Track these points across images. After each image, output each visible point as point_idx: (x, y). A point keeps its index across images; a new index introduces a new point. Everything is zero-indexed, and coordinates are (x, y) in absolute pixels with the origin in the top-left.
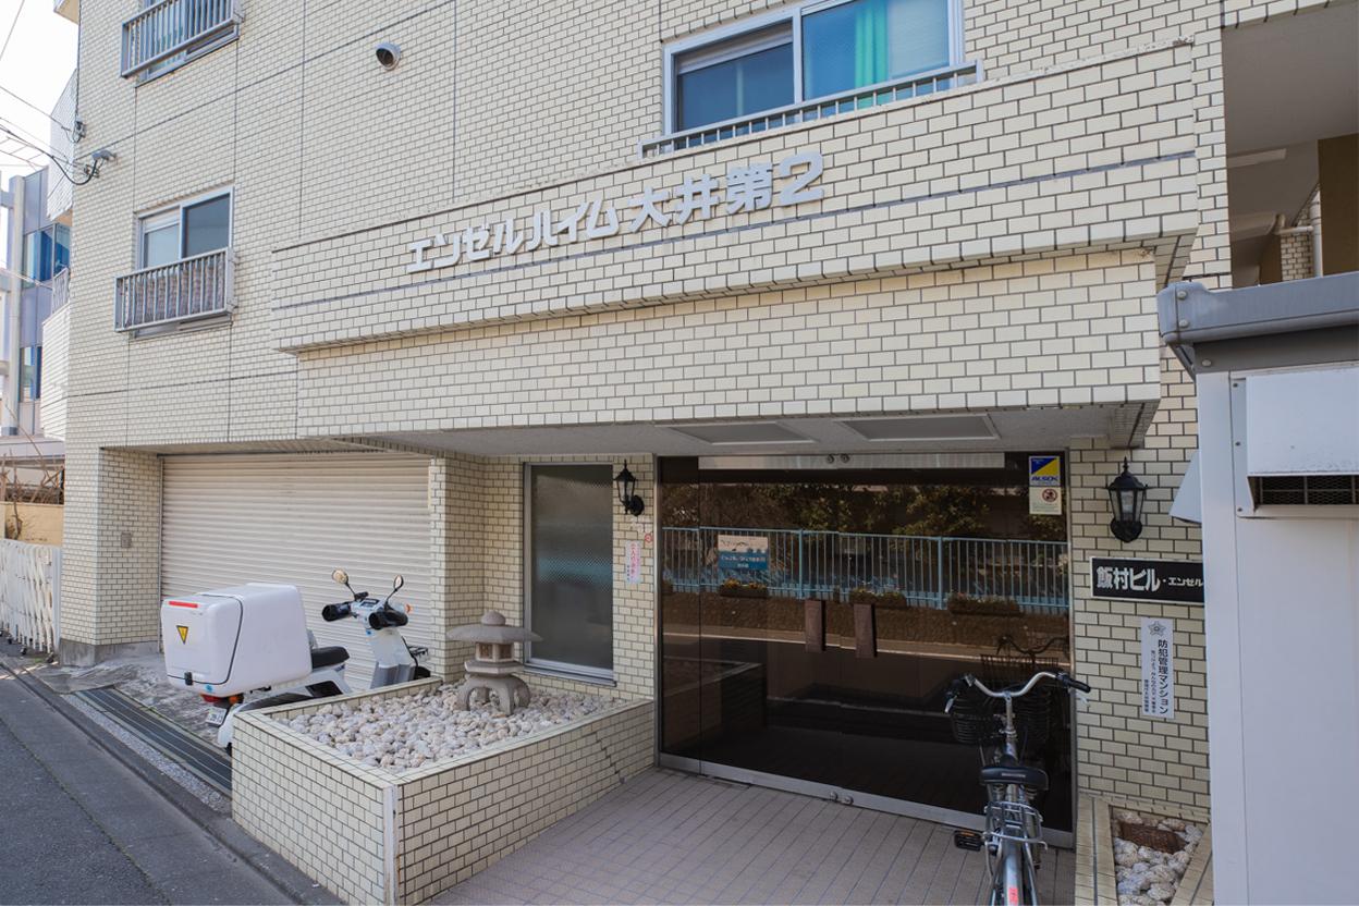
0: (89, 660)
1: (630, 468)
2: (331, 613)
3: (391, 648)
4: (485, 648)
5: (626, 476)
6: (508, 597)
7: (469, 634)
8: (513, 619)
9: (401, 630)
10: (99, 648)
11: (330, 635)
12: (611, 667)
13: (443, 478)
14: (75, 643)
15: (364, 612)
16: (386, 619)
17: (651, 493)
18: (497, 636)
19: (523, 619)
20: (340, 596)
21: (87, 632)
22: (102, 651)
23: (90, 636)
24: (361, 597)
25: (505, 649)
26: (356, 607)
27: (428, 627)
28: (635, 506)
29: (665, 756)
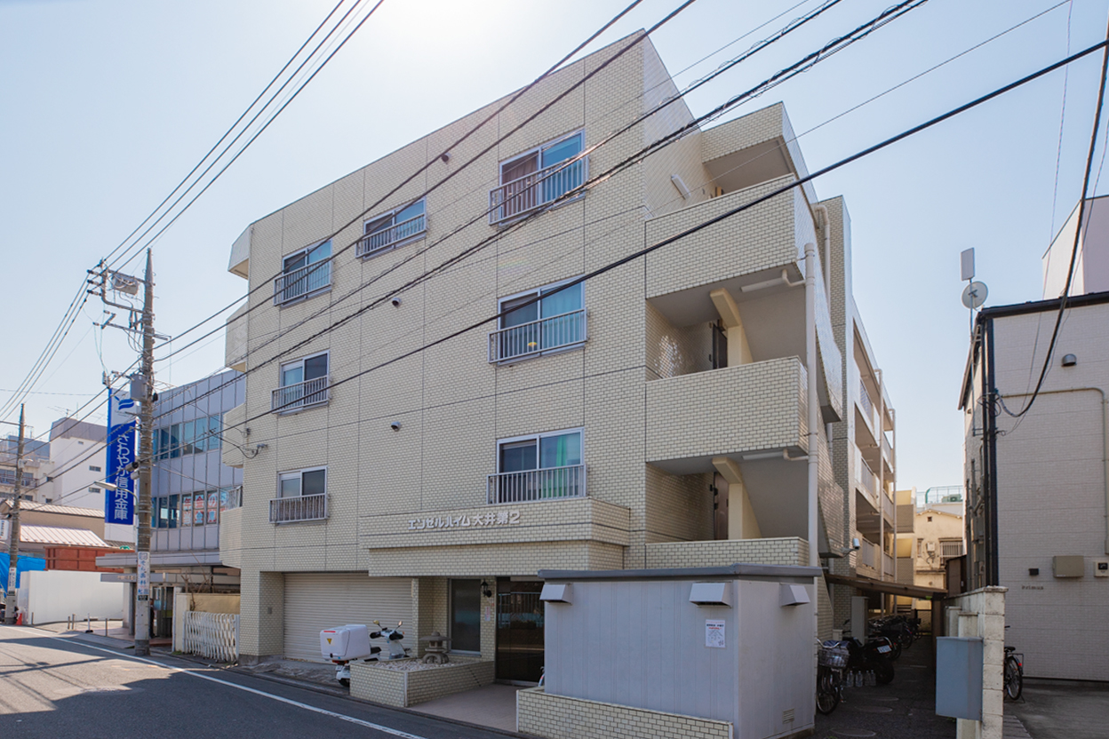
0: (255, 662)
1: (487, 581)
2: (374, 636)
3: (397, 648)
4: (433, 643)
5: (485, 584)
6: (442, 627)
7: (428, 639)
8: (445, 634)
9: (400, 641)
10: (260, 657)
11: (375, 643)
12: (479, 650)
13: (417, 585)
14: (247, 656)
15: (388, 635)
16: (395, 637)
17: (494, 589)
18: (437, 639)
19: (448, 633)
20: (377, 629)
21: (255, 651)
22: (261, 658)
23: (256, 653)
24: (385, 629)
25: (440, 643)
26: (383, 633)
27: (411, 639)
28: (489, 594)
29: (498, 680)
